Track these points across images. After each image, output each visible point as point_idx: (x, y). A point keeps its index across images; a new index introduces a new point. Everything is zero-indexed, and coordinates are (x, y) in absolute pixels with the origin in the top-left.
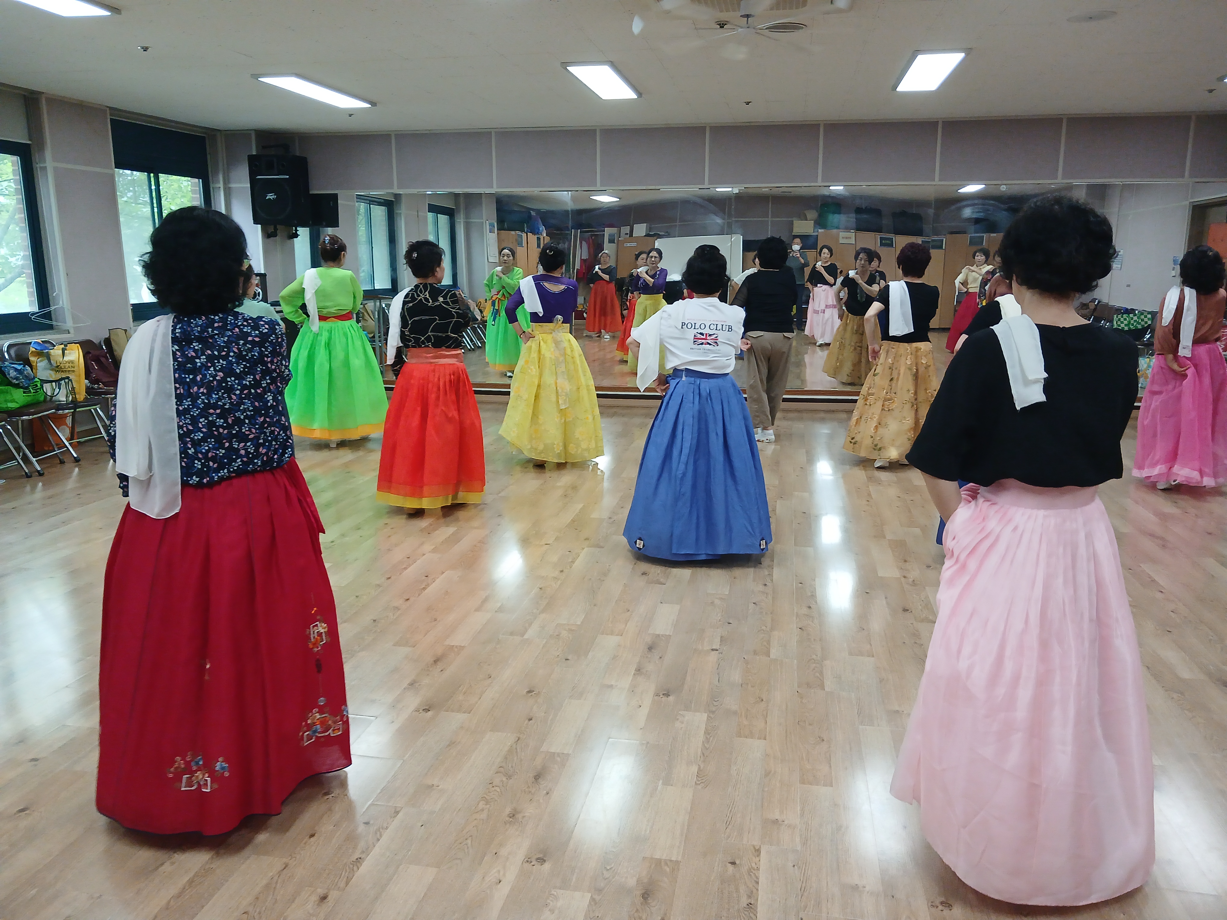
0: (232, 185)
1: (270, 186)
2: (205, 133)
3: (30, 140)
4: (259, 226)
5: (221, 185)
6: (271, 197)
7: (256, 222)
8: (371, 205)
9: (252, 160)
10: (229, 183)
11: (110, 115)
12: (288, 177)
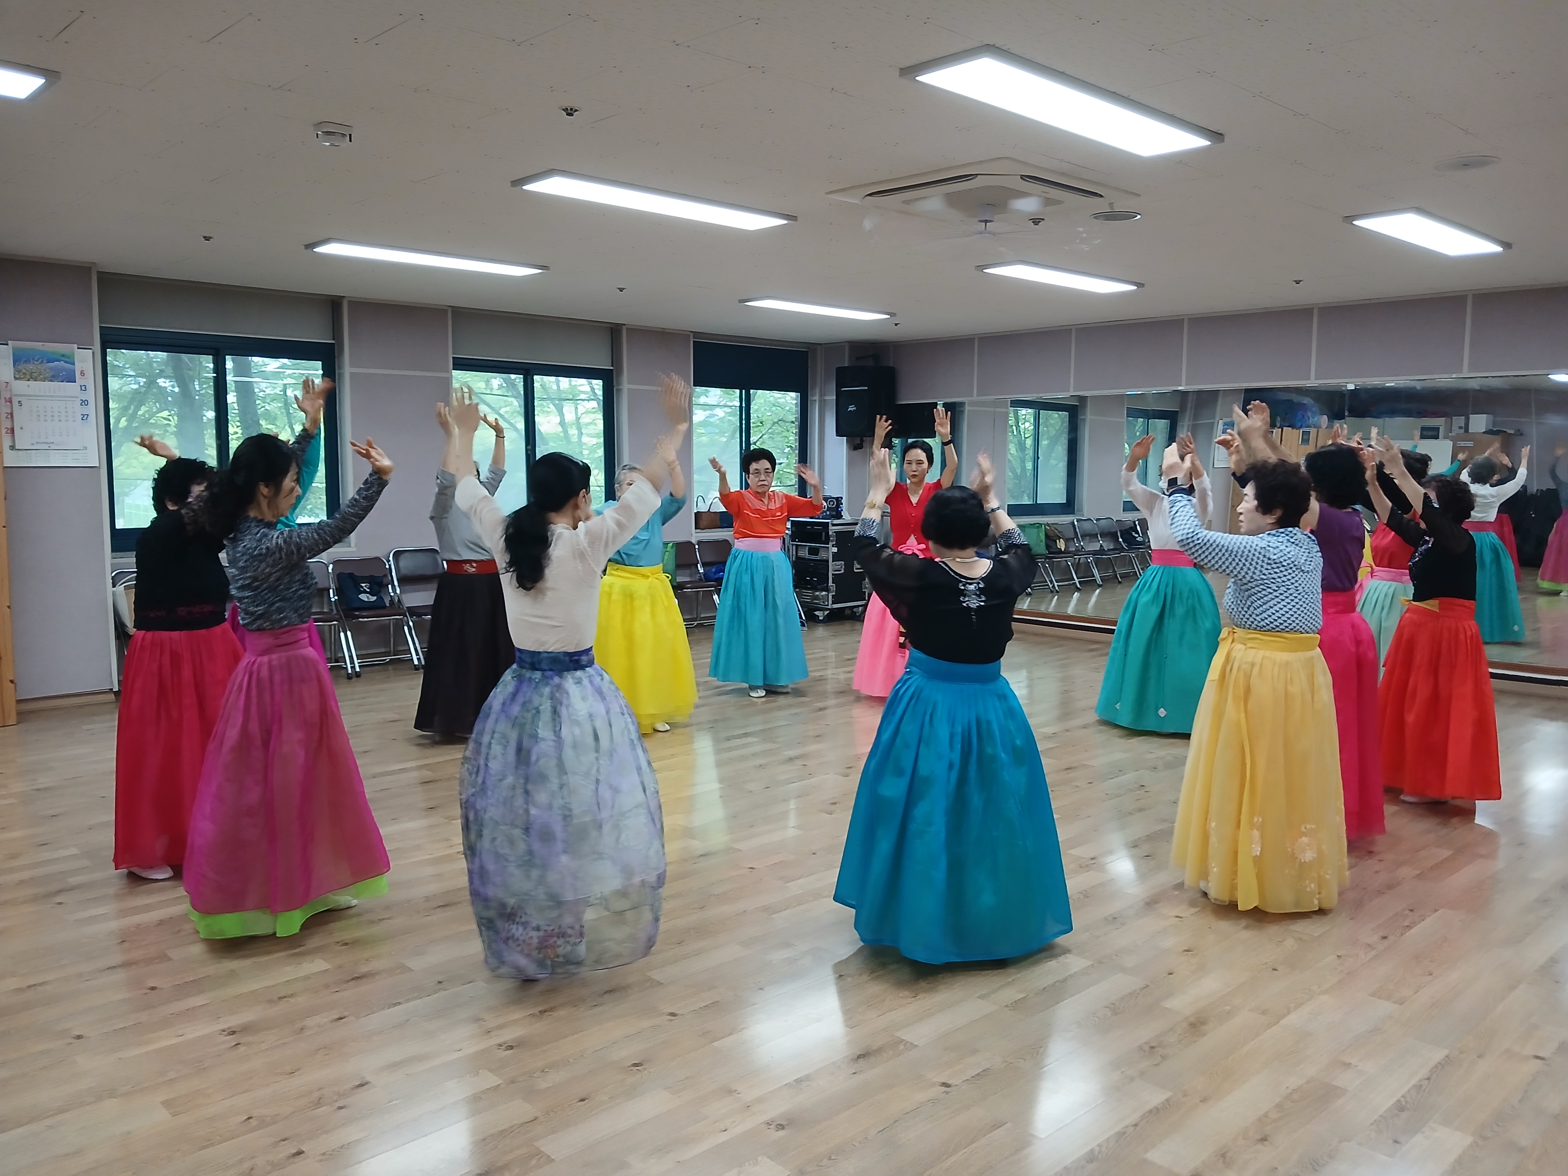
0: (827, 398)
1: (853, 397)
2: (808, 348)
3: (612, 366)
4: (845, 438)
5: (817, 398)
6: (852, 409)
7: (839, 433)
8: (1041, 411)
9: (841, 372)
10: (824, 395)
11: (694, 338)
12: (866, 388)
